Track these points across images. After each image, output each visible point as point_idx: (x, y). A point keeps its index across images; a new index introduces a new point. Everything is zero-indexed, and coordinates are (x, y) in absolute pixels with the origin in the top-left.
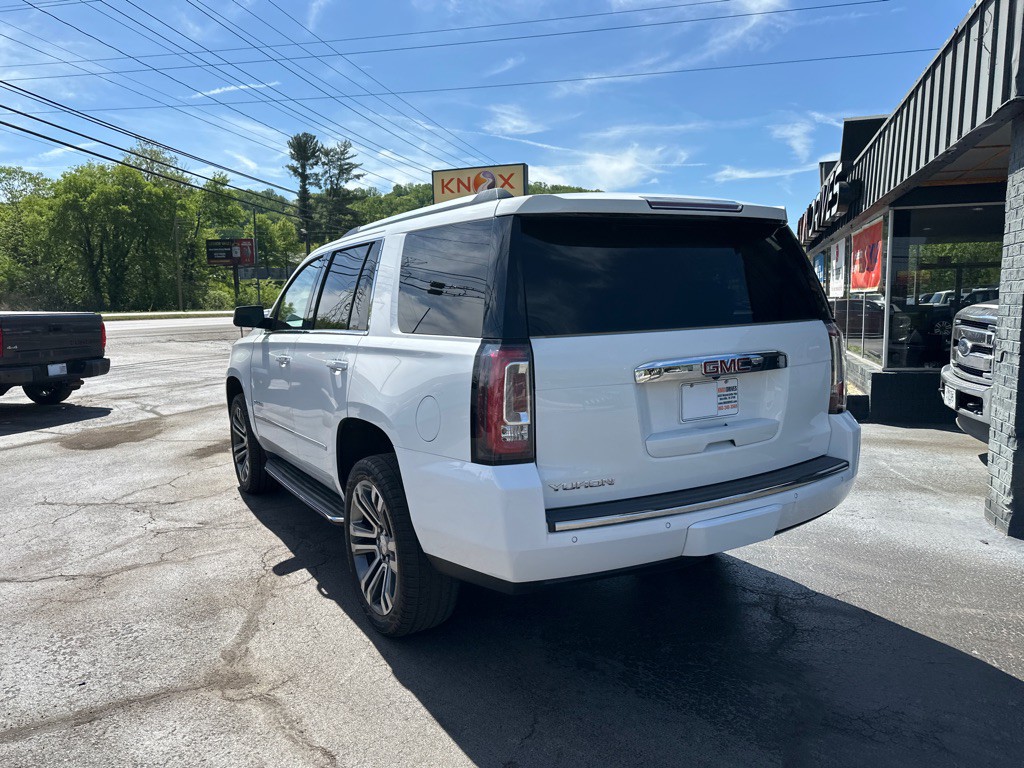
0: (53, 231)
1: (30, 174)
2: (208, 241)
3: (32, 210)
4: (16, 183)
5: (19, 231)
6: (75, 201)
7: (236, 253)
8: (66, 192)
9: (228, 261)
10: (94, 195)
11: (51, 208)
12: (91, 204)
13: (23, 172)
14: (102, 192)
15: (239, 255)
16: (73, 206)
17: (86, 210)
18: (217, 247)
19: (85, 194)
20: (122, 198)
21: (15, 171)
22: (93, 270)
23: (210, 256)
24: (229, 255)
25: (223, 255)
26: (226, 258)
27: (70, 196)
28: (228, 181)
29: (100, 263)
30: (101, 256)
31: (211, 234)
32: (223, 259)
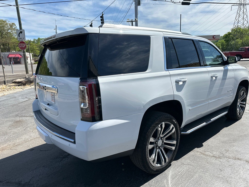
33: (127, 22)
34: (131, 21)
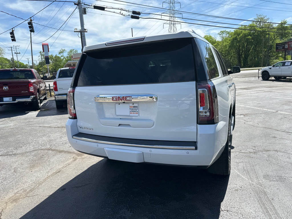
0: (230, 47)
1: (228, 32)
2: (277, 44)
3: (226, 42)
4: (224, 35)
5: (223, 48)
6: (236, 37)
7: (286, 47)
8: (234, 35)
9: (283, 50)
10: (241, 35)
11: (230, 40)
12: (240, 37)
13: (226, 32)
14: (244, 33)
15: (287, 47)
16: (236, 39)
17: (238, 40)
18: (280, 45)
19: (239, 35)
20: (249, 34)
21: (224, 32)
22: (239, 56)
23: (277, 48)
24: (284, 48)
25: (281, 48)
26: (283, 49)
27: (235, 36)
28: (286, 22)
29: (242, 54)
30: (242, 52)
31: (278, 41)
32: (282, 49)
33: (75, 32)
34: (80, 32)
